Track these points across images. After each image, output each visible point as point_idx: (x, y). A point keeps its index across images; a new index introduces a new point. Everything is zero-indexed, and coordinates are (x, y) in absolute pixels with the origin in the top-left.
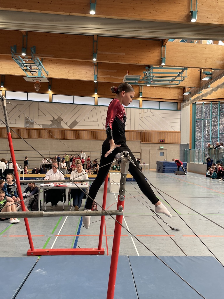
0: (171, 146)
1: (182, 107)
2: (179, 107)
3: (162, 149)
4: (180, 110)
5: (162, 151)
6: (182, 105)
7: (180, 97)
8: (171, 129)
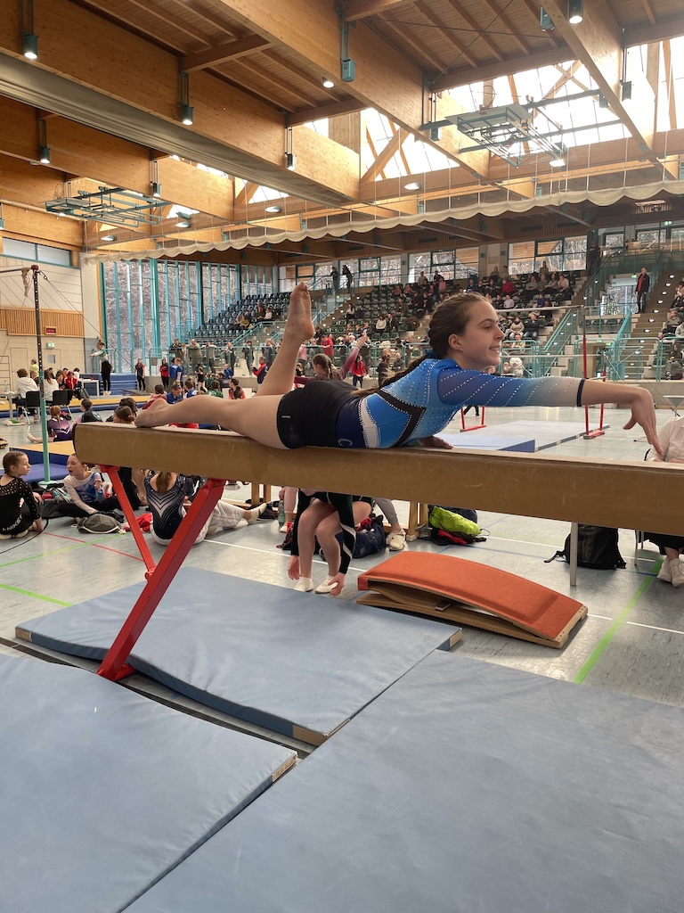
0: (68, 342)
1: (82, 262)
2: (75, 261)
3: (52, 349)
4: (78, 267)
5: (53, 353)
6: (82, 258)
7: (77, 241)
8: (66, 308)
